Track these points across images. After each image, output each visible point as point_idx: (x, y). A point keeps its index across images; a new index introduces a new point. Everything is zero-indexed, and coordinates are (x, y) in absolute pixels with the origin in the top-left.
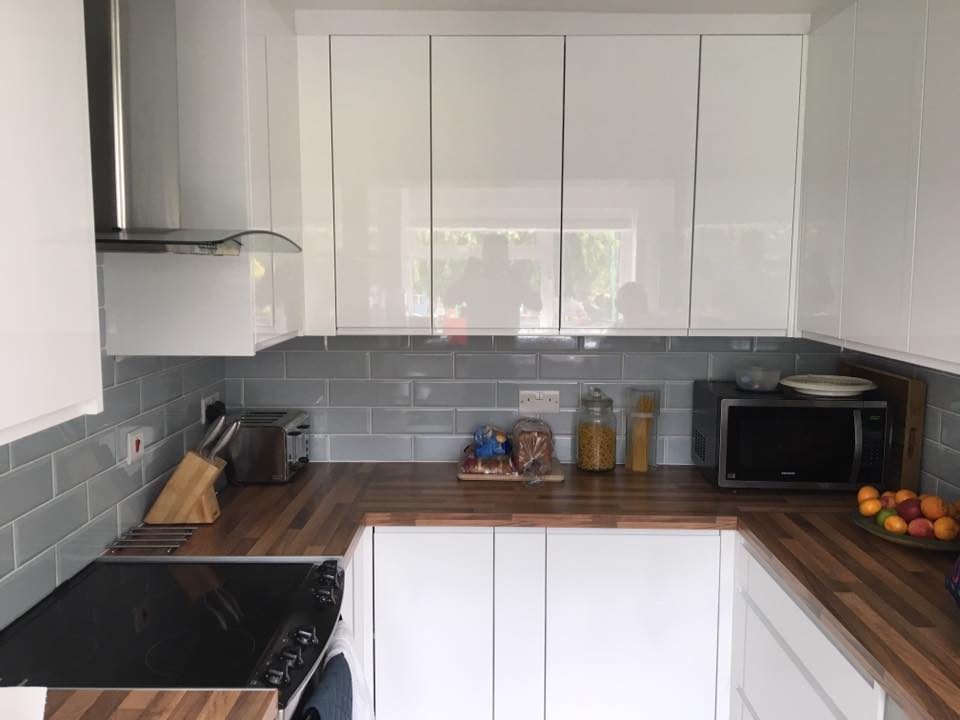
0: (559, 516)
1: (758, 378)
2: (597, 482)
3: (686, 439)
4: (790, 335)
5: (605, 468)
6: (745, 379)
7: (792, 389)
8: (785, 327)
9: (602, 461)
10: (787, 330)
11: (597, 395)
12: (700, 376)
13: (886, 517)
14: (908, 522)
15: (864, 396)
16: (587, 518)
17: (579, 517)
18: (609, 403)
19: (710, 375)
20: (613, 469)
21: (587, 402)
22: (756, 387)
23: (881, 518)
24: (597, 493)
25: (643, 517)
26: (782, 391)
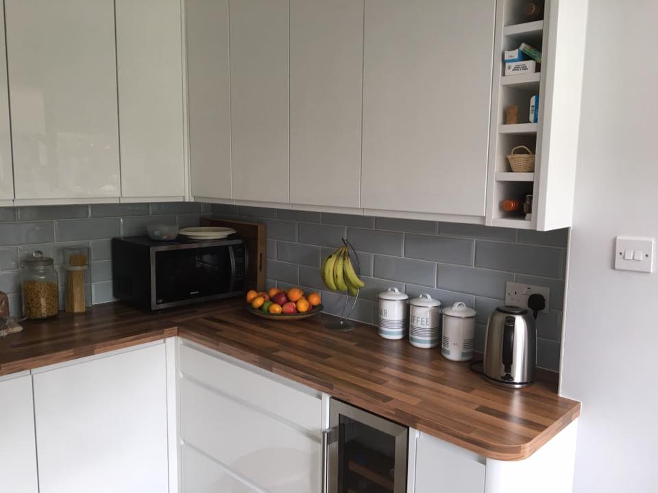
0: (45, 356)
1: (165, 231)
2: (45, 327)
3: (108, 283)
4: (187, 200)
5: (53, 314)
6: (156, 233)
7: (186, 236)
8: (183, 195)
9: (48, 309)
10: (184, 197)
11: (40, 256)
12: (116, 235)
13: (269, 306)
14: (282, 306)
15: (230, 237)
16: (70, 352)
17: (64, 353)
18: (50, 262)
19: (122, 233)
20: (58, 315)
21: (29, 263)
22: (165, 237)
23: (265, 307)
24: (45, 336)
25: (113, 342)
26: (182, 239)
